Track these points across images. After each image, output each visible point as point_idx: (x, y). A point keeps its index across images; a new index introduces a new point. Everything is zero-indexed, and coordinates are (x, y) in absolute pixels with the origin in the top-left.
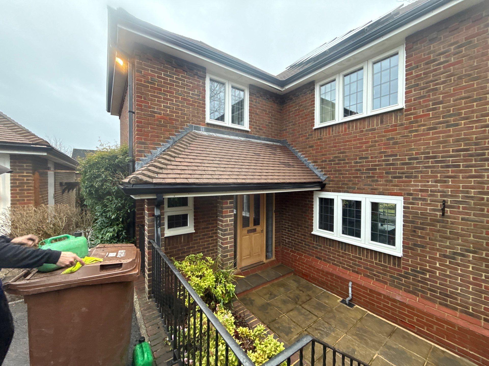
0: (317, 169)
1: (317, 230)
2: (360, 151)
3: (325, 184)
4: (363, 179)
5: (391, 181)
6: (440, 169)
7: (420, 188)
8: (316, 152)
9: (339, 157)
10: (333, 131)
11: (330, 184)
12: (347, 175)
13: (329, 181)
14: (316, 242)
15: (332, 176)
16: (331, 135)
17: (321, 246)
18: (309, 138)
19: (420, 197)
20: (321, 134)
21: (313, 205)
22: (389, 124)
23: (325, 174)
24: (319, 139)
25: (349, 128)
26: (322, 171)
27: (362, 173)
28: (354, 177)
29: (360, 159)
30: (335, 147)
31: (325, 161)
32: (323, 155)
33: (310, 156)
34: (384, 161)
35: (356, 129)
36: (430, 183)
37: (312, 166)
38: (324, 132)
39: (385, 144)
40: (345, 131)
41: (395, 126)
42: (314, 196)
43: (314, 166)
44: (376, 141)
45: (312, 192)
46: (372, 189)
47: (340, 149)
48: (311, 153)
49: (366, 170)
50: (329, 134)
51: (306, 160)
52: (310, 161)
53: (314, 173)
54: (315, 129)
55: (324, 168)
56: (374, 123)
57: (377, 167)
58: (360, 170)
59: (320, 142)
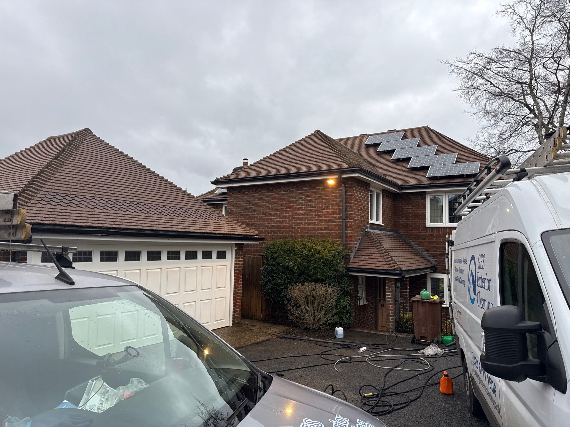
0: (430, 256)
3: (437, 268)
8: (428, 244)
10: (442, 231)
11: (440, 268)
13: (440, 265)
18: (422, 233)
20: (432, 231)
21: (426, 283)
23: (436, 261)
24: (430, 235)
26: (433, 258)
32: (434, 247)
38: (434, 231)
42: (427, 277)
43: (427, 254)
48: (424, 244)
50: (439, 233)
51: (419, 249)
52: (424, 250)
53: (427, 259)
54: (427, 227)
55: (436, 256)
59: (432, 237)
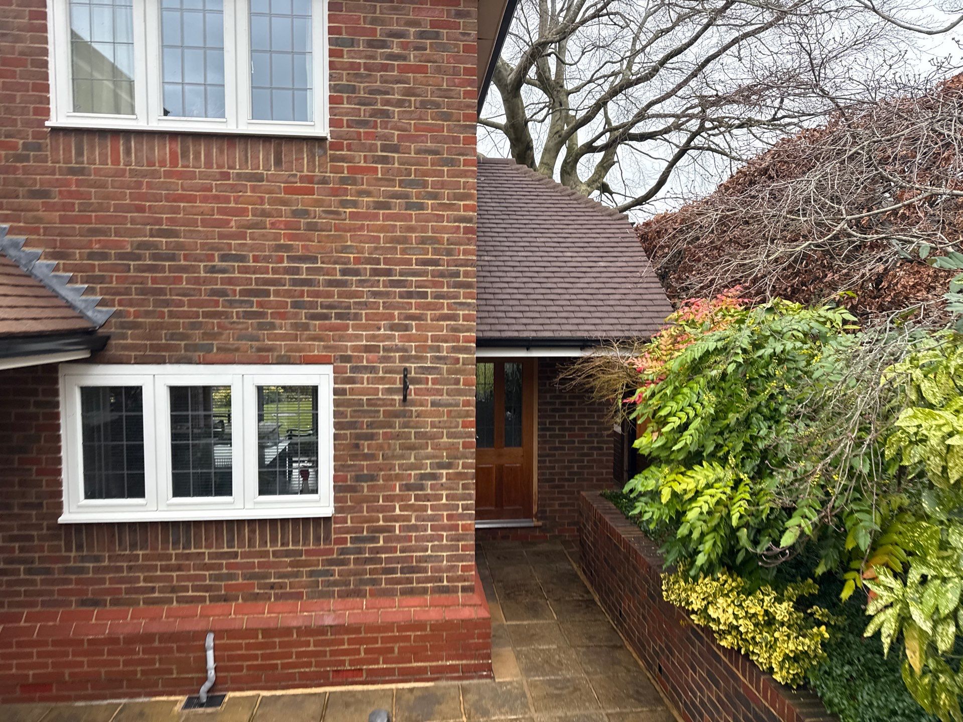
0: (71, 280)
1: (79, 507)
2: (221, 236)
3: (108, 338)
4: (235, 319)
5: (306, 327)
6: (398, 300)
7: (364, 343)
8: (63, 220)
9: (155, 246)
10: (128, 152)
11: (124, 336)
12: (186, 309)
13: (123, 326)
14: (79, 548)
15: (132, 310)
16: (122, 166)
17: (97, 559)
18: (26, 158)
19: (365, 363)
20: (80, 153)
21: (57, 416)
22: (294, 172)
23: (102, 303)
24: (72, 171)
25: (185, 155)
26: (90, 291)
27: (231, 303)
28: (206, 315)
29: (223, 258)
30: (141, 209)
31: (104, 256)
32: (94, 232)
33: (35, 231)
34: (287, 271)
35: (208, 164)
36: (382, 332)
37: (45, 270)
38: (92, 148)
39: (288, 226)
40: (174, 163)
41: (310, 179)
42: (61, 381)
43: (56, 268)
44: (264, 213)
45: (52, 370)
46: (259, 350)
47: (159, 221)
48: (39, 220)
49: (243, 293)
50: (116, 162)
51: (15, 245)
52: (39, 251)
53: (57, 296)
54: (55, 130)
55: (101, 279)
56: (259, 158)
57: (272, 288)
58: (223, 293)
59: (79, 183)
